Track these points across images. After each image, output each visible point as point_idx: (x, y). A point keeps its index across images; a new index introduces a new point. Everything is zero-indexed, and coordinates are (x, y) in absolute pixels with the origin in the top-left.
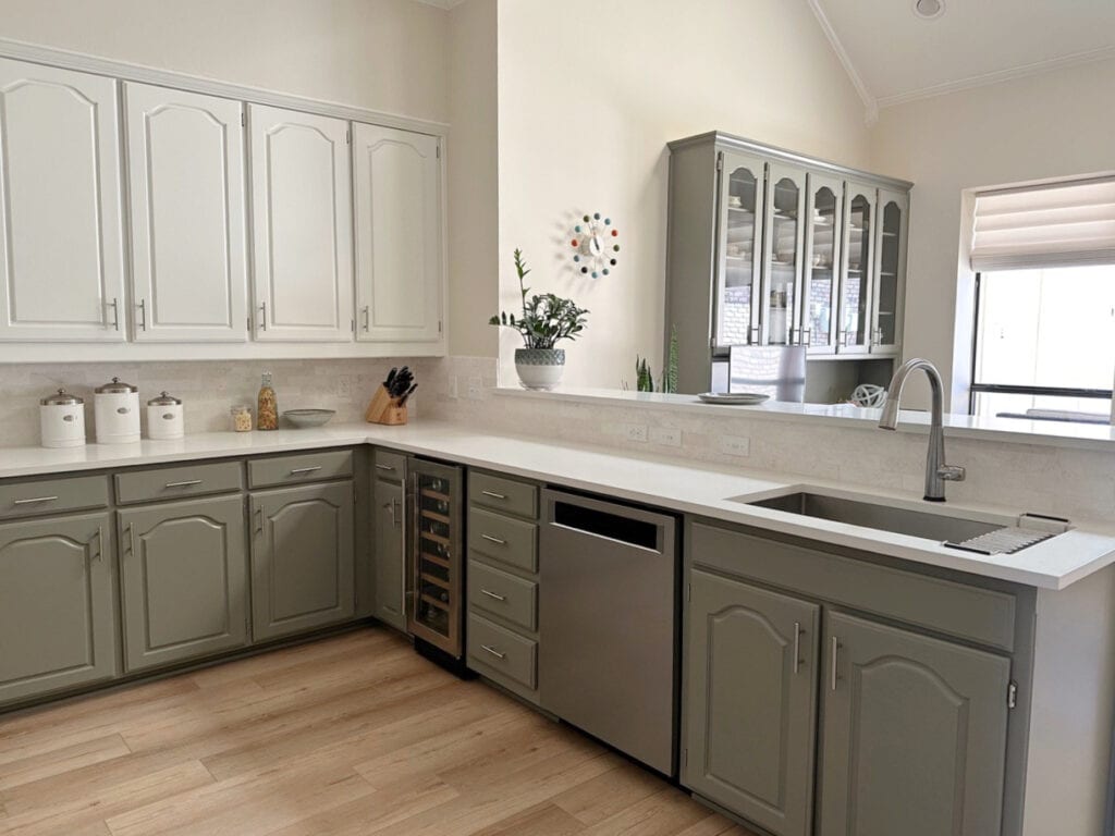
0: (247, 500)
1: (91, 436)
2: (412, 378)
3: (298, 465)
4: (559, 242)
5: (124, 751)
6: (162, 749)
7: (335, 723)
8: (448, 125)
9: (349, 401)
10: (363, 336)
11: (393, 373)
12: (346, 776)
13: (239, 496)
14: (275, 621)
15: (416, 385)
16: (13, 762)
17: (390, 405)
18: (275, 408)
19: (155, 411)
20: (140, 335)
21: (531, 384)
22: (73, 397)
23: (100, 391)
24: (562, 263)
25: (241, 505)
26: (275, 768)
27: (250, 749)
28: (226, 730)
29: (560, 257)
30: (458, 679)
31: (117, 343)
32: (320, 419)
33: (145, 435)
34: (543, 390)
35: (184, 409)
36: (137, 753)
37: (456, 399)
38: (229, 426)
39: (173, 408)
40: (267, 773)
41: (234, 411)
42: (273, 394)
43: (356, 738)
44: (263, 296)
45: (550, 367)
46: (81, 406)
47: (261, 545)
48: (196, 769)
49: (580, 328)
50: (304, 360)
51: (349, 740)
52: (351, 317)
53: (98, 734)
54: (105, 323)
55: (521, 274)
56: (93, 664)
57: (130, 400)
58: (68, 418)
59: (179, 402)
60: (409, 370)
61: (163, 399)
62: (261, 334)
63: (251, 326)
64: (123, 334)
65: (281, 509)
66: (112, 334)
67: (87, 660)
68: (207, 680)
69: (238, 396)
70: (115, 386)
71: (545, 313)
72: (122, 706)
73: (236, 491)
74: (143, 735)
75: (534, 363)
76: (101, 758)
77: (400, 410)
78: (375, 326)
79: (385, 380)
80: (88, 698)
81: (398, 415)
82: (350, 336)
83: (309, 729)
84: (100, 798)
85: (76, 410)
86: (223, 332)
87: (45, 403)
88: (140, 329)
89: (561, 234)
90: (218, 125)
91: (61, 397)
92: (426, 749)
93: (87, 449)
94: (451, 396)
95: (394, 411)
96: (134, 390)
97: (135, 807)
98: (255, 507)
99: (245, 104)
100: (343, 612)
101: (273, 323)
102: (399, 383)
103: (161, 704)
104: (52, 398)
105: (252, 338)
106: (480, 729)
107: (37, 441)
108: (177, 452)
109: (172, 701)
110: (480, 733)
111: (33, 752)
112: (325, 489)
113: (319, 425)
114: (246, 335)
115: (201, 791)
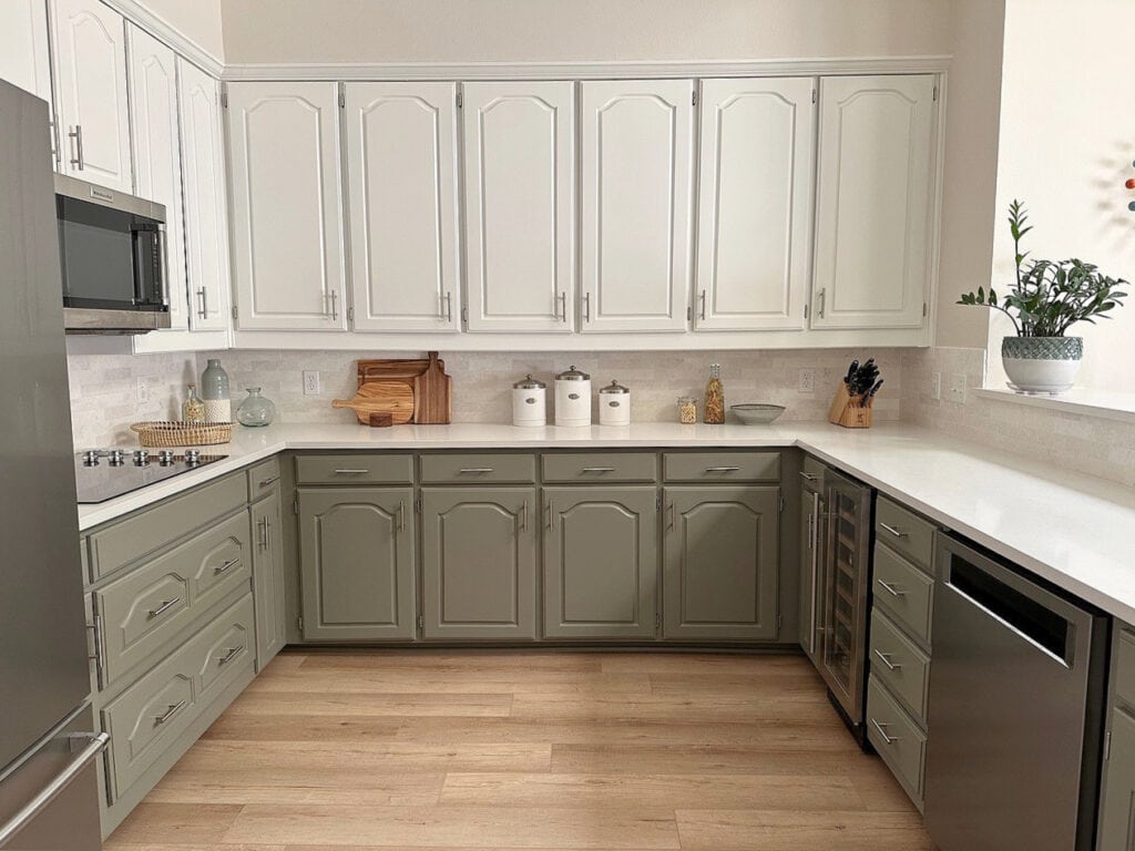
0: (661, 493)
1: (550, 418)
2: (878, 373)
3: (720, 463)
4: (1105, 185)
5: (504, 713)
6: (533, 722)
7: (693, 752)
8: (951, 56)
9: (812, 396)
10: (820, 323)
11: (854, 367)
12: (662, 818)
13: (653, 488)
14: (687, 622)
15: (882, 381)
16: (432, 694)
17: (850, 404)
18: (722, 401)
19: (605, 398)
20: (586, 326)
21: (1022, 384)
22: (537, 382)
23: (558, 378)
24: (1107, 215)
25: (655, 498)
26: (604, 779)
27: (600, 750)
28: (593, 722)
29: (1105, 206)
30: (858, 748)
31: (567, 333)
32: (770, 415)
33: (595, 419)
34: (1046, 395)
35: (631, 396)
36: (514, 718)
37: (936, 400)
38: (675, 417)
39: (621, 397)
40: (593, 782)
41: (680, 401)
42: (720, 385)
43: (700, 778)
44: (705, 283)
45: (1061, 362)
46: (543, 390)
47: (673, 541)
48: (542, 752)
49: (1111, 305)
50: (761, 350)
51: (692, 777)
52: (804, 301)
53: (499, 689)
54: (556, 316)
55: (1017, 236)
56: (517, 623)
57: (582, 387)
58: (530, 401)
59: (626, 391)
60: (874, 364)
61: (613, 388)
62: (700, 324)
63: (691, 315)
64: (571, 325)
65: (698, 508)
66: (561, 326)
67: (513, 620)
68: (612, 666)
69: (689, 388)
70: (571, 374)
71: (1053, 284)
72: (532, 668)
73: (650, 482)
74: (529, 702)
75: (1024, 357)
76: (487, 713)
77: (862, 410)
78: (834, 311)
79: (846, 375)
80: (516, 653)
81: (860, 416)
82: (803, 323)
83: (664, 750)
84: (459, 750)
85: (538, 393)
86: (664, 323)
87: (516, 386)
88: (585, 321)
89: (1108, 174)
90: (666, 108)
91: (528, 382)
92: (764, 822)
93: (547, 429)
94: (933, 397)
95: (854, 412)
96: (586, 377)
97: (475, 771)
98: (668, 503)
99: (698, 81)
100: (763, 630)
101: (714, 312)
102: (862, 379)
103: (563, 676)
104: (521, 383)
105: (692, 328)
106: (846, 822)
107: (509, 419)
108: (621, 438)
109: (573, 677)
110: (841, 828)
111: (450, 690)
112: (747, 492)
113: (766, 422)
114: (686, 325)
115: (530, 777)
